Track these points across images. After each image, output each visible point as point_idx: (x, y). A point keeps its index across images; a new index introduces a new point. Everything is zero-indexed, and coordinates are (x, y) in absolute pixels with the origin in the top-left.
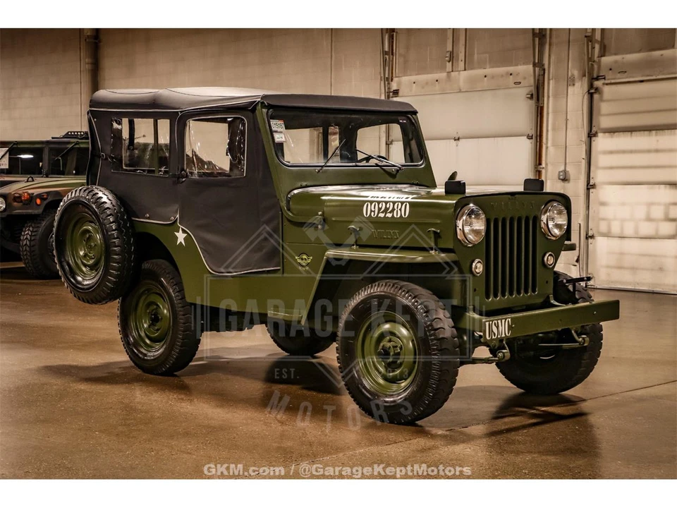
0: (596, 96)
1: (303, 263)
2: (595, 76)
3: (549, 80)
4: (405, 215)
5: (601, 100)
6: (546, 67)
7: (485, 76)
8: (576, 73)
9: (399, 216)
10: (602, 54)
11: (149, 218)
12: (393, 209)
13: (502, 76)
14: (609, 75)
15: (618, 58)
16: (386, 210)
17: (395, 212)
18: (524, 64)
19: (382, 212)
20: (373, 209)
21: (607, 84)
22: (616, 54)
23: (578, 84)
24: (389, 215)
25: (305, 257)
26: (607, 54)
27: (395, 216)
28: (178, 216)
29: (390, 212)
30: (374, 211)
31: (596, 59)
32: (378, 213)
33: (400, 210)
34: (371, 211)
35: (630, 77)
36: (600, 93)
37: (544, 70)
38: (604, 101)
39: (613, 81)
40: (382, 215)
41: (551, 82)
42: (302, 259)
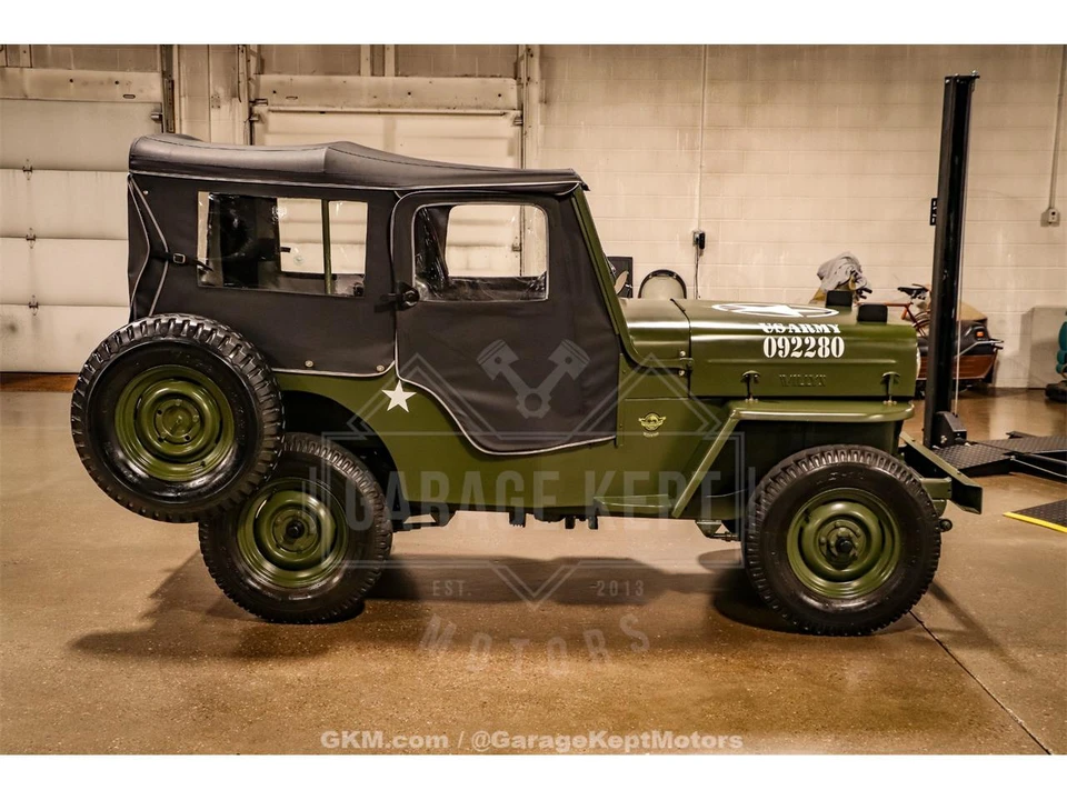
0: (256, 125)
1: (651, 426)
2: (253, 99)
3: (180, 97)
4: (838, 353)
5: (266, 131)
6: (175, 77)
7: (71, 81)
8: (221, 91)
9: (827, 355)
10: (261, 71)
11: (313, 368)
12: (817, 347)
13: (102, 83)
14: (273, 99)
15: (285, 78)
16: (804, 348)
17: (820, 350)
18: (137, 70)
19: (799, 350)
20: (781, 346)
21: (273, 111)
22: (279, 73)
23: (225, 107)
24: (811, 355)
25: (653, 417)
26: (266, 70)
27: (820, 355)
28: (395, 363)
29: (812, 350)
30: (783, 350)
31: (253, 76)
32: (791, 352)
33: (829, 346)
34: (778, 349)
35: (303, 105)
36: (263, 123)
37: (173, 82)
38: (271, 133)
39: (282, 108)
40: (798, 355)
41: (183, 99)
42: (649, 421)
